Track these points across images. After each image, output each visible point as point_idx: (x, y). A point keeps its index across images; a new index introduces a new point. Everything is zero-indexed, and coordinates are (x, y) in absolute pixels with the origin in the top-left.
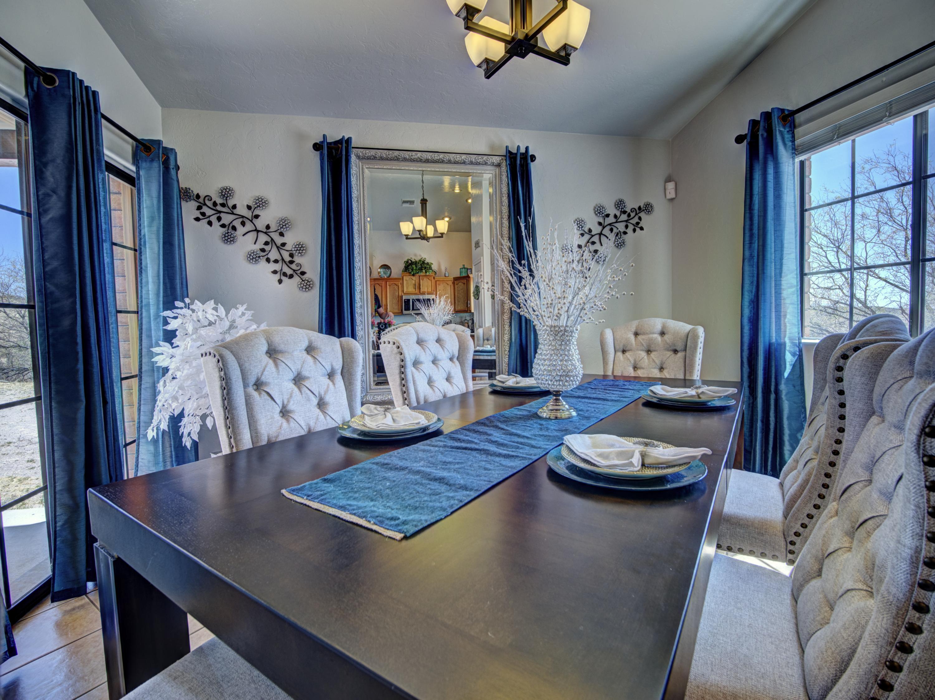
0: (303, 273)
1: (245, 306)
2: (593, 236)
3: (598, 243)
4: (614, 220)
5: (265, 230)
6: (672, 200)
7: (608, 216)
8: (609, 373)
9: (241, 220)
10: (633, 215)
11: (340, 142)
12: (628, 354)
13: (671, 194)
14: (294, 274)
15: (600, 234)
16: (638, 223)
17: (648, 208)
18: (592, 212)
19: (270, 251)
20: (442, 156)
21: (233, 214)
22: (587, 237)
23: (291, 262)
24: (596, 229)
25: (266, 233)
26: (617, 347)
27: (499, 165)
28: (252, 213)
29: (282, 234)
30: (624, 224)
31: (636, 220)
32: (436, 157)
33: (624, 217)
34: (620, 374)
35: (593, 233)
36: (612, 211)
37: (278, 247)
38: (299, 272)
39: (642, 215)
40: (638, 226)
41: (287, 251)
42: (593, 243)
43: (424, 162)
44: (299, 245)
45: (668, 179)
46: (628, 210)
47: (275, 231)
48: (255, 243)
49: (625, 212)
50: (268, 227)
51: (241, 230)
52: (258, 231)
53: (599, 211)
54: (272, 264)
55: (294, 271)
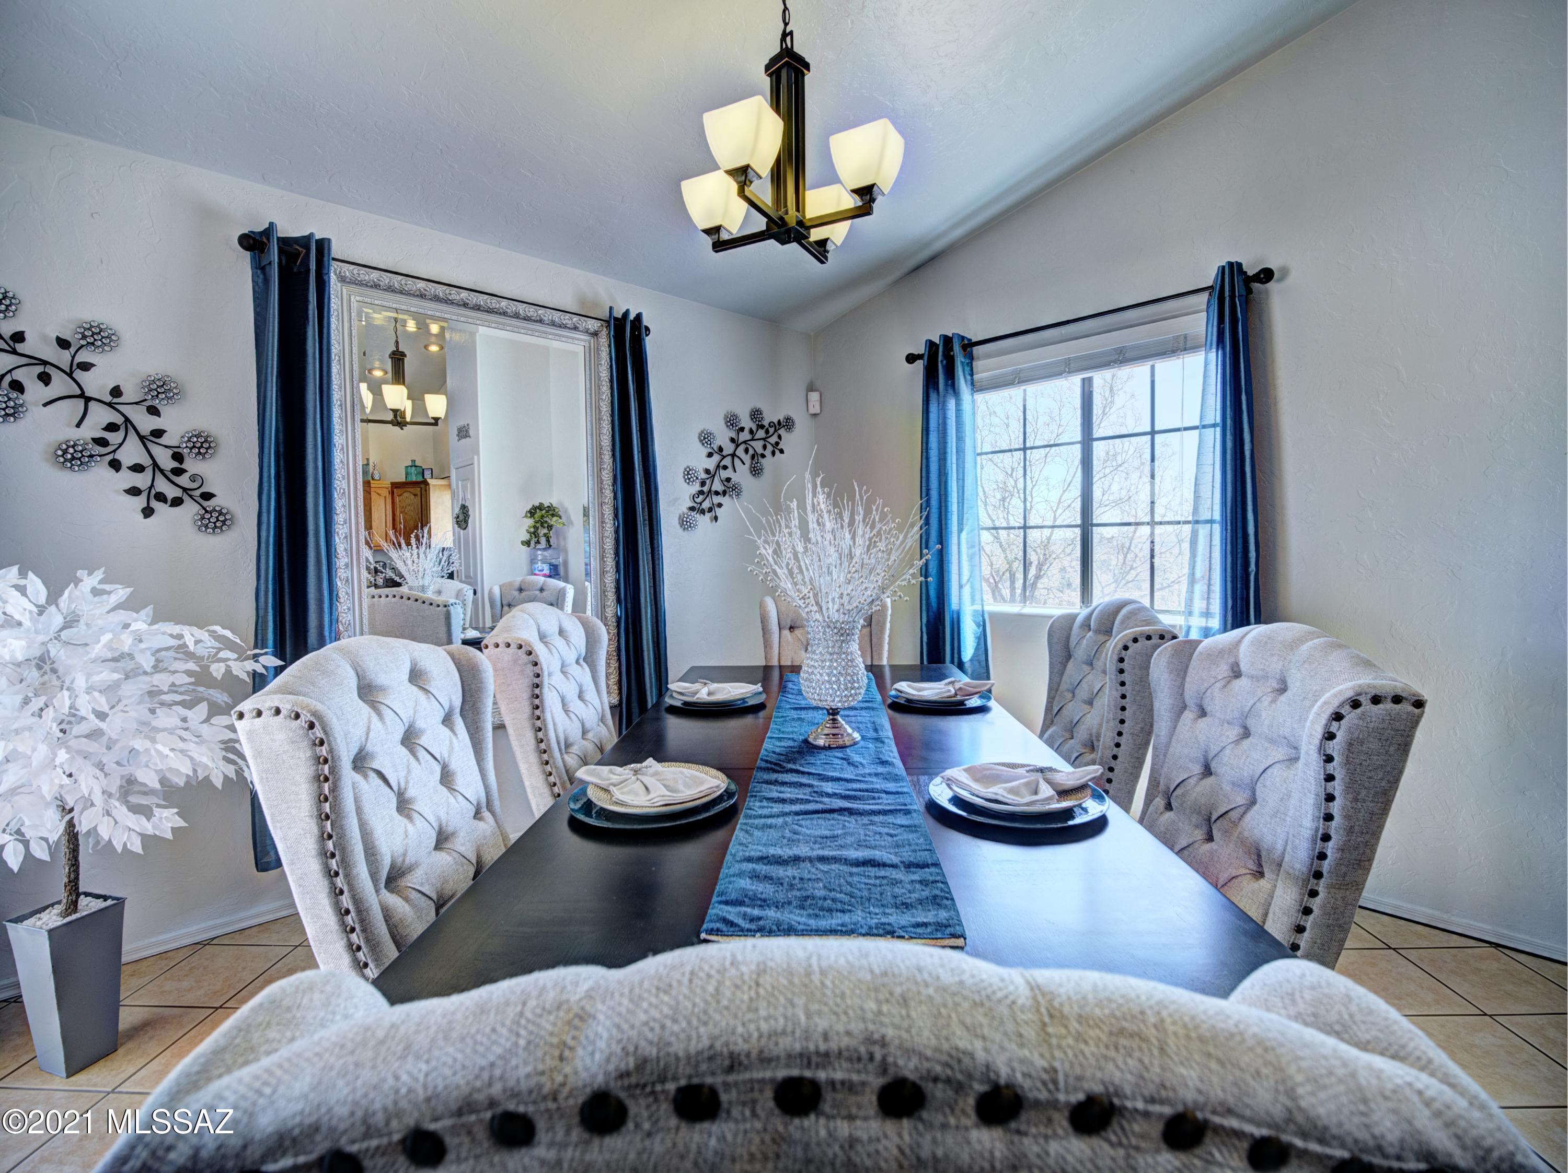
0: (208, 496)
1: (99, 574)
2: (724, 457)
3: (730, 469)
4: (749, 437)
5: (108, 398)
6: (815, 415)
7: (742, 429)
8: (775, 662)
9: (40, 369)
10: (771, 430)
11: (305, 241)
12: (797, 632)
13: (815, 408)
14: (185, 497)
15: (733, 455)
16: (777, 444)
17: (787, 424)
18: (723, 422)
19: (121, 445)
20: (504, 303)
21: (14, 352)
22: (716, 458)
23: (178, 472)
24: (729, 448)
25: (110, 405)
26: (783, 623)
27: (595, 334)
28: (73, 357)
29: (154, 411)
30: (761, 443)
31: (773, 440)
32: (493, 303)
33: (761, 434)
34: (789, 664)
35: (724, 453)
36: (747, 423)
37: (142, 438)
38: (197, 493)
39: (782, 432)
40: (777, 449)
41: (166, 447)
42: (725, 468)
43: (473, 308)
44: (197, 436)
45: (811, 388)
46: (766, 423)
47: (136, 403)
48: (78, 425)
49: (762, 427)
50: (116, 392)
51: (35, 391)
52: (88, 400)
53: (731, 421)
54: (125, 474)
55: (185, 490)
